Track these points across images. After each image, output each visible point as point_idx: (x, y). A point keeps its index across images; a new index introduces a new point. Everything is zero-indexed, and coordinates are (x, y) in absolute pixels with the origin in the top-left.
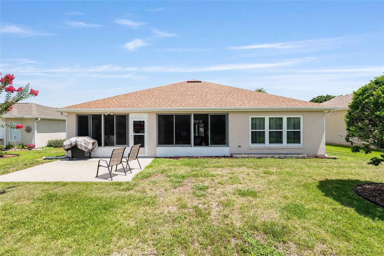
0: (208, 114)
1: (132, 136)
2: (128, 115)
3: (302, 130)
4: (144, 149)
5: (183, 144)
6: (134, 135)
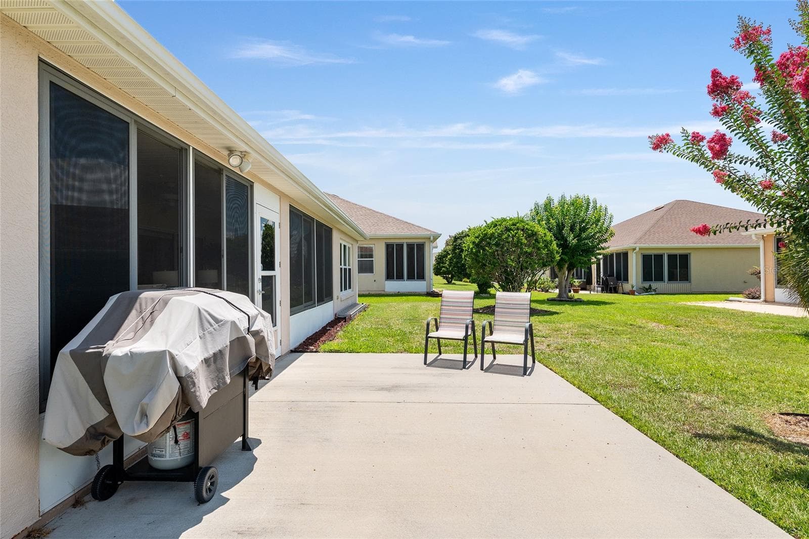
1: (259, 280)
6: (262, 277)
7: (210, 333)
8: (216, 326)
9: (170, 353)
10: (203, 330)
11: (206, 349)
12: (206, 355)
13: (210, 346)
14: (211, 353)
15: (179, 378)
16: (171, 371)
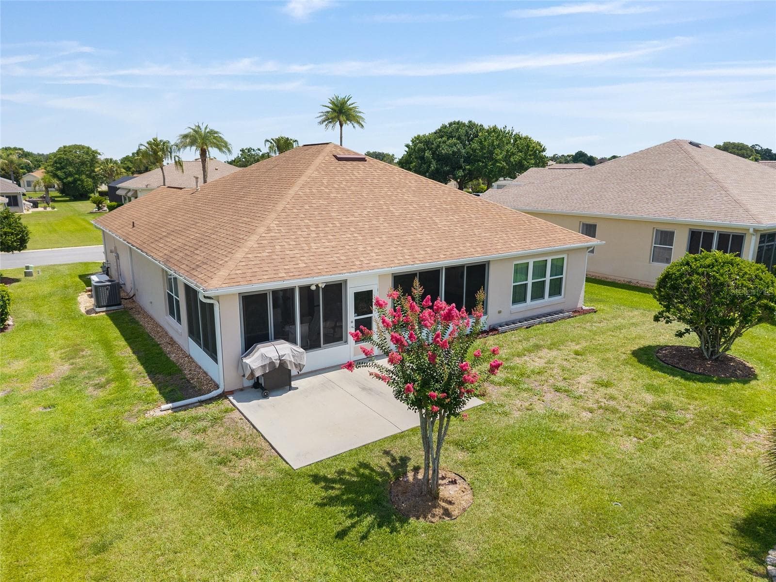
0: (464, 266)
1: (352, 322)
2: (346, 282)
3: (564, 275)
6: (355, 320)
10: (262, 359)
12: (262, 365)
13: (263, 363)
15: (251, 369)
16: (249, 367)
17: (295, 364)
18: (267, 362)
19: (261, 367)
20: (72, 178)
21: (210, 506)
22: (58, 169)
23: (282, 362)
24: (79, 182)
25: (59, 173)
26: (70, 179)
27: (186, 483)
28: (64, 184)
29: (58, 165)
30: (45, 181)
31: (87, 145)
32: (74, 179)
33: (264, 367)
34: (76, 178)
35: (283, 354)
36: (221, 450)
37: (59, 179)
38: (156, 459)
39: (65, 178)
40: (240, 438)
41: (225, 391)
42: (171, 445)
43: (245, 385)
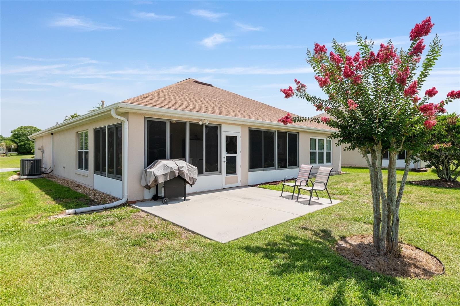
0: (287, 132)
1: (224, 158)
2: (220, 126)
3: (331, 151)
4: (236, 175)
5: (267, 167)
6: (226, 156)
7: (166, 169)
8: (167, 168)
9: (153, 172)
10: (164, 168)
11: (164, 172)
12: (164, 173)
13: (165, 172)
14: (165, 173)
15: (155, 176)
16: (153, 174)
17: (189, 177)
18: (169, 171)
19: (163, 176)
20: (24, 143)
21: (130, 285)
22: (15, 138)
23: (181, 173)
24: (27, 145)
25: (16, 140)
26: (22, 143)
27: (92, 264)
28: (18, 146)
29: (16, 136)
30: (7, 144)
31: (34, 126)
32: (25, 143)
33: (165, 175)
34: (26, 143)
35: (181, 166)
36: (132, 235)
37: (16, 143)
38: (54, 246)
39: (19, 143)
40: (150, 227)
41: (129, 200)
42: (74, 235)
43: (146, 198)
